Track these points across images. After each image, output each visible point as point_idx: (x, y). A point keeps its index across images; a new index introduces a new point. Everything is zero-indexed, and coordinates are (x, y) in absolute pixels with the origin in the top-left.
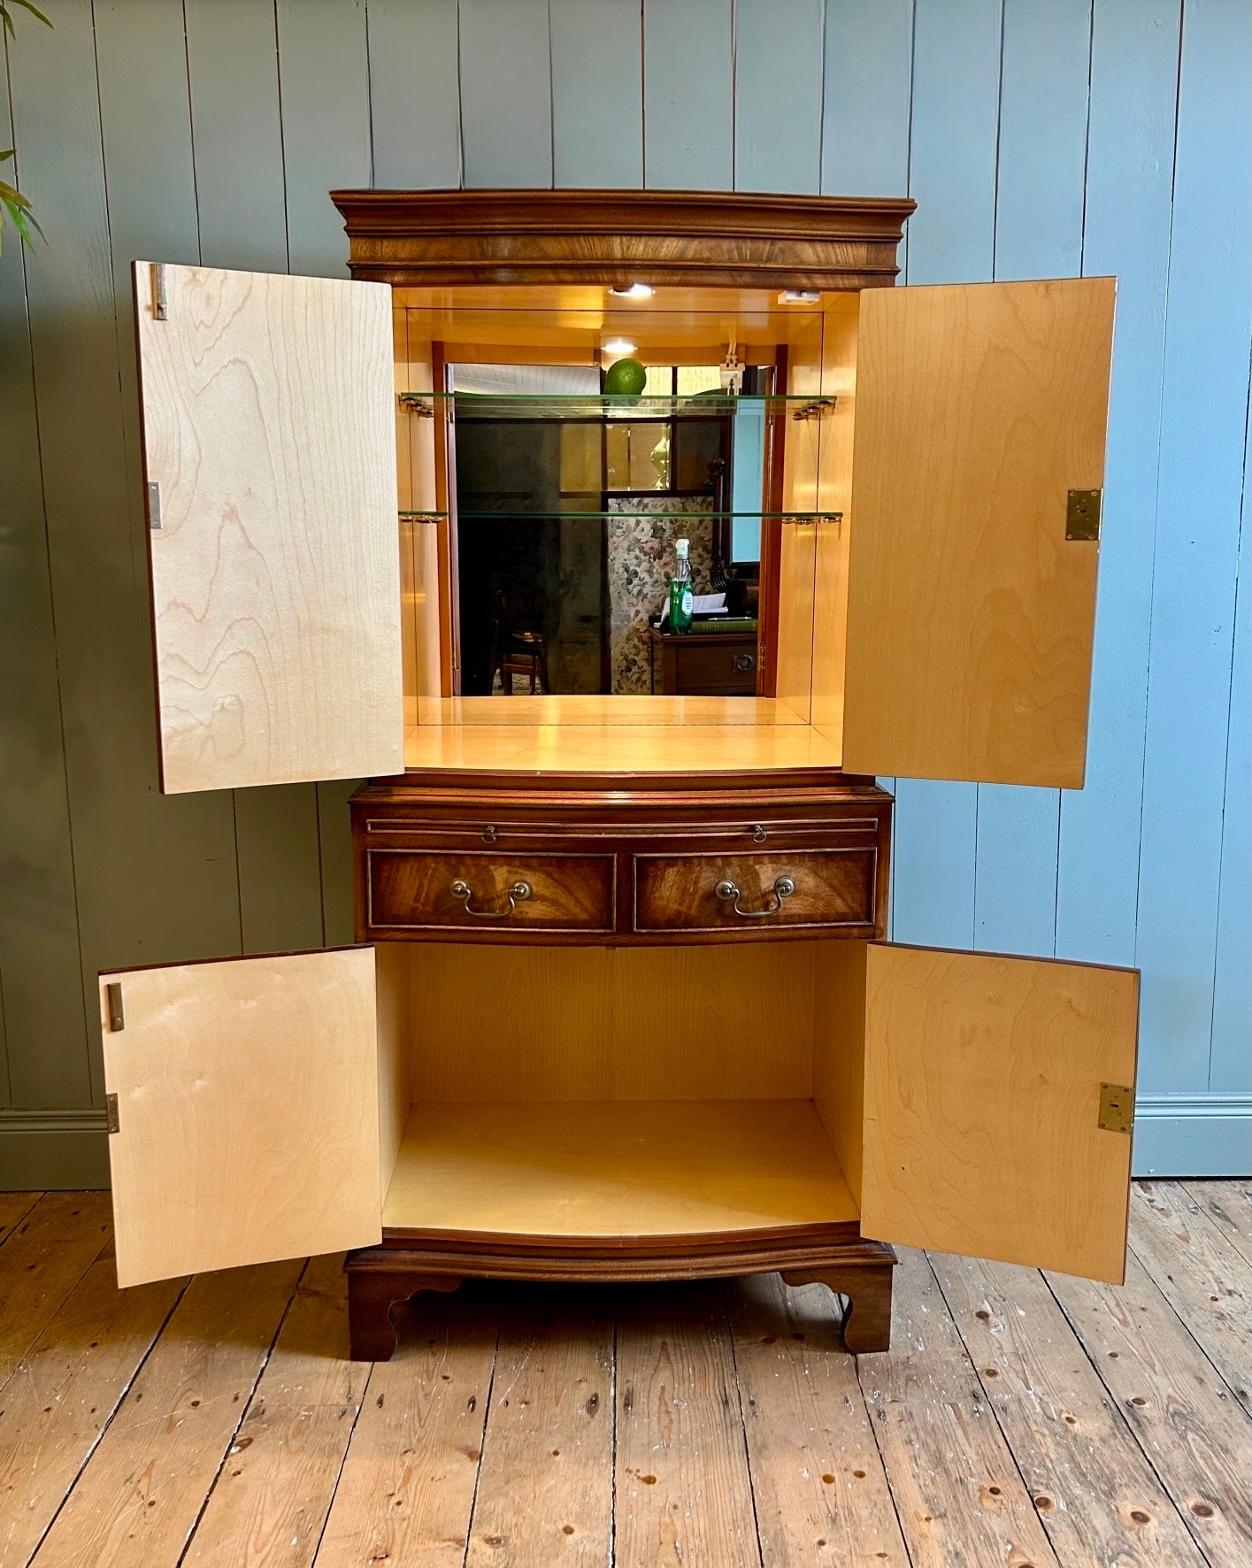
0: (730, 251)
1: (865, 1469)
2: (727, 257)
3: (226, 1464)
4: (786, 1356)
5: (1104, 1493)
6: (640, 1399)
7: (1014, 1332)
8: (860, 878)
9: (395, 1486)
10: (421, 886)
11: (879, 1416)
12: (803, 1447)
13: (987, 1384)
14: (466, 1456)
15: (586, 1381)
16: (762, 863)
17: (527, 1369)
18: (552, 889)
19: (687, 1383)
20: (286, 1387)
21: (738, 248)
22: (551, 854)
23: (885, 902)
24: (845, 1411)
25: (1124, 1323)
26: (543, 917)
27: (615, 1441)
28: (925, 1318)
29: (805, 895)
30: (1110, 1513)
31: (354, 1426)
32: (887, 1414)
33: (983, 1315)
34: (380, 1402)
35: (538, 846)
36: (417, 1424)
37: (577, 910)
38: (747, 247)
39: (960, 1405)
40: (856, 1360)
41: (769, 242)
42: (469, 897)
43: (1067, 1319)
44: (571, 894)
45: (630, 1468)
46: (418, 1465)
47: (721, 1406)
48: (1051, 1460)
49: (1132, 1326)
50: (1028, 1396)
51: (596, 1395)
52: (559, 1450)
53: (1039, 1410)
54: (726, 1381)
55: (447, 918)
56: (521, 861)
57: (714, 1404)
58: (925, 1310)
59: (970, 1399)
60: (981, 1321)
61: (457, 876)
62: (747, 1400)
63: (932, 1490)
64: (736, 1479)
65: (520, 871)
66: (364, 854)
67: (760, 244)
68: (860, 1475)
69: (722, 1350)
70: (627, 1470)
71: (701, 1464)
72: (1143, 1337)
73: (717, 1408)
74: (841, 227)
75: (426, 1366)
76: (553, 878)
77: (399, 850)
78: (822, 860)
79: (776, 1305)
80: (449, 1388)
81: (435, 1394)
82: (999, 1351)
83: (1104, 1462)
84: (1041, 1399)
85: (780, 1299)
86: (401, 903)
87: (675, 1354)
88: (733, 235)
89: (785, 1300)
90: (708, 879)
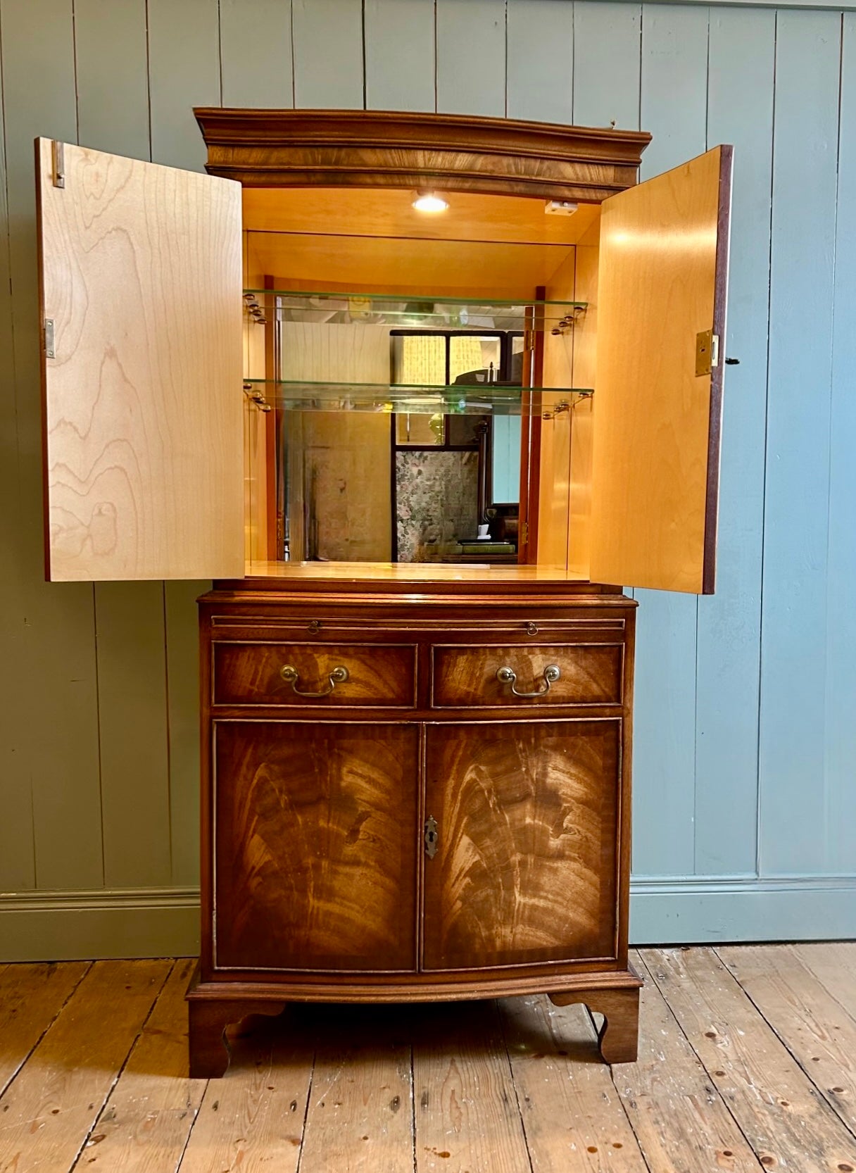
0: (509, 166)
1: (621, 1142)
2: (506, 170)
3: (83, 1154)
4: (553, 1066)
5: (815, 1152)
6: (435, 1101)
7: (736, 1046)
8: (611, 667)
9: (229, 1166)
10: (256, 672)
11: (631, 1105)
12: (571, 1129)
13: (717, 1080)
14: (289, 1143)
15: (389, 1088)
16: (533, 653)
17: (339, 1081)
18: (365, 673)
19: (473, 1088)
20: (134, 1098)
21: (515, 164)
22: (365, 644)
23: (631, 687)
24: (603, 1103)
25: (823, 1038)
26: (357, 696)
27: (414, 1128)
28: (664, 1039)
29: (568, 680)
30: (821, 1167)
31: (193, 1124)
32: (638, 1105)
33: (711, 1035)
34: (216, 1107)
35: (354, 637)
36: (247, 1121)
37: (386, 691)
38: (522, 163)
39: (696, 1097)
40: (611, 1068)
41: (539, 161)
42: (296, 679)
43: (777, 1036)
44: (380, 676)
45: (428, 1147)
46: (247, 1150)
47: (502, 1103)
48: (772, 1132)
49: (829, 1039)
50: (750, 1089)
51: (398, 1098)
52: (368, 1136)
53: (759, 1097)
54: (505, 1085)
55: (277, 699)
56: (340, 651)
57: (496, 1102)
58: (664, 1033)
59: (704, 1092)
60: (710, 1039)
61: (286, 663)
62: (523, 1097)
63: (677, 1155)
64: (516, 1152)
65: (339, 658)
66: (210, 644)
67: (532, 162)
68: (618, 1146)
69: (501, 1065)
70: (425, 1149)
71: (487, 1142)
72: (838, 1047)
73: (499, 1104)
74: (595, 152)
75: (253, 1080)
76: (366, 664)
77: (239, 642)
78: (581, 652)
79: (544, 1032)
80: (273, 1095)
81: (262, 1100)
82: (725, 1059)
83: (814, 1131)
84: (760, 1090)
85: (546, 1029)
86: (239, 687)
87: (462, 1068)
88: (511, 153)
89: (551, 1029)
90: (489, 666)
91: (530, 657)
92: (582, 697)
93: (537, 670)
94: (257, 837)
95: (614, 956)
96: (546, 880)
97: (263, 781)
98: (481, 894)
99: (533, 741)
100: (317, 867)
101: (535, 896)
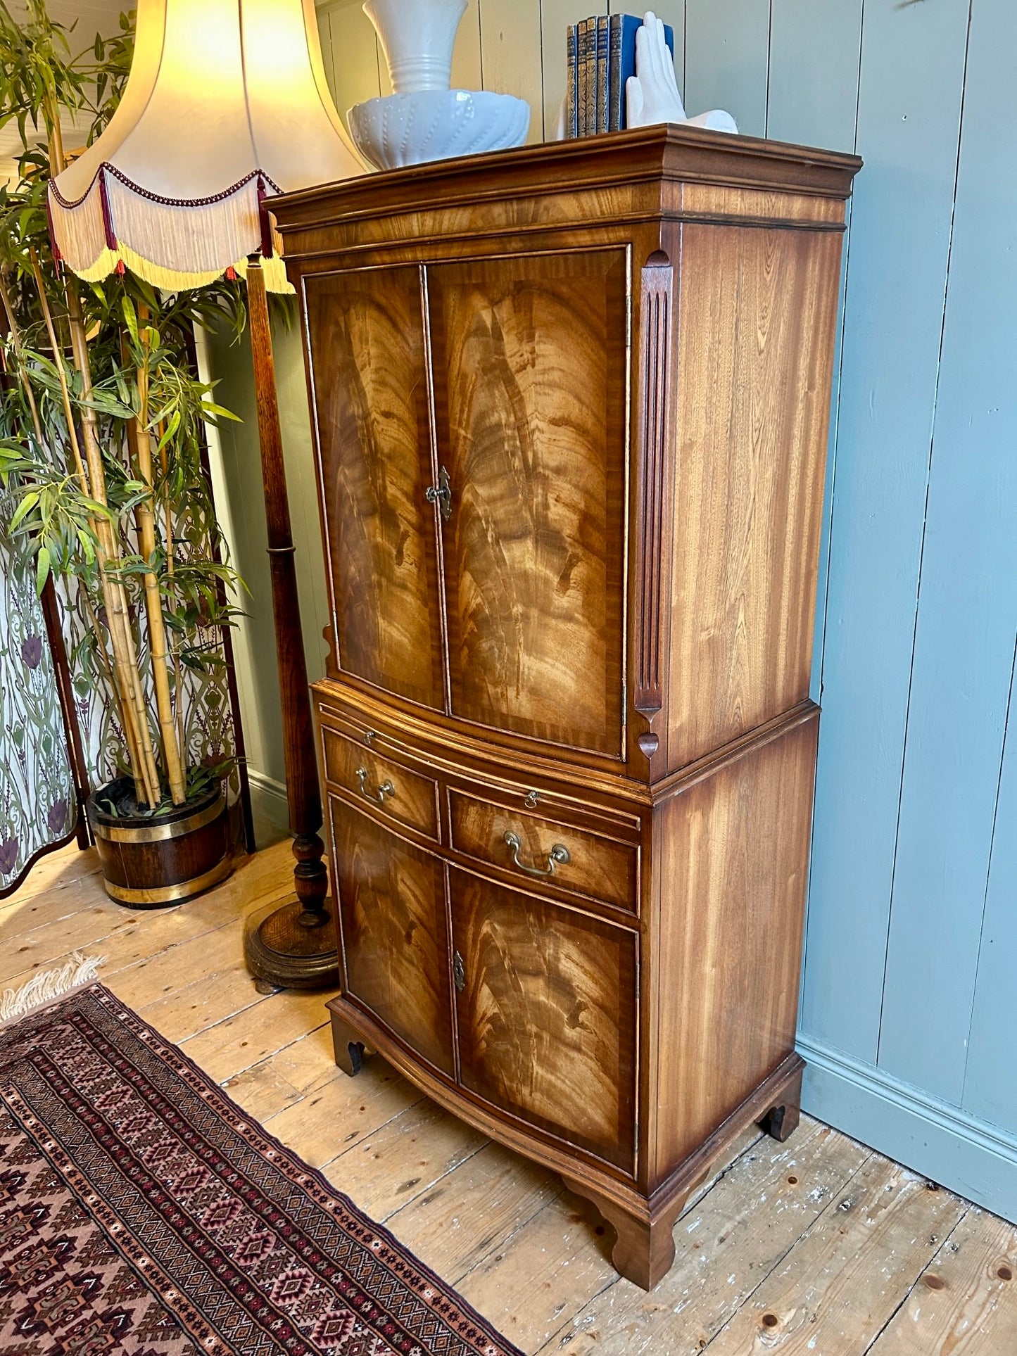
0: (499, 216)
4: (570, 1239)
6: (437, 1204)
8: (625, 869)
11: (565, 1338)
15: (427, 1165)
16: (540, 826)
17: (408, 1133)
18: (405, 794)
19: (480, 1212)
21: (506, 213)
22: (403, 767)
23: (648, 901)
24: (547, 1315)
26: (402, 814)
28: (719, 1286)
29: (579, 867)
32: (571, 1342)
33: (770, 1320)
34: (315, 1102)
35: (394, 757)
37: (419, 817)
38: (514, 209)
40: (615, 1281)
41: (533, 201)
44: (414, 803)
47: (476, 1246)
51: (419, 1181)
54: (505, 1229)
56: (388, 766)
57: (474, 1242)
58: (730, 1279)
61: (361, 762)
62: (500, 1254)
65: (388, 772)
66: (320, 727)
67: (526, 205)
69: (535, 1204)
73: (472, 1245)
75: (364, 1093)
76: (404, 786)
77: (335, 732)
78: (593, 841)
80: (355, 1117)
81: (346, 1116)
86: (339, 770)
87: (502, 1185)
90: (499, 826)
91: (538, 829)
92: (595, 892)
93: (545, 846)
94: (359, 903)
95: (633, 1176)
96: (563, 1064)
98: (503, 1046)
99: (544, 919)
101: (552, 1074)
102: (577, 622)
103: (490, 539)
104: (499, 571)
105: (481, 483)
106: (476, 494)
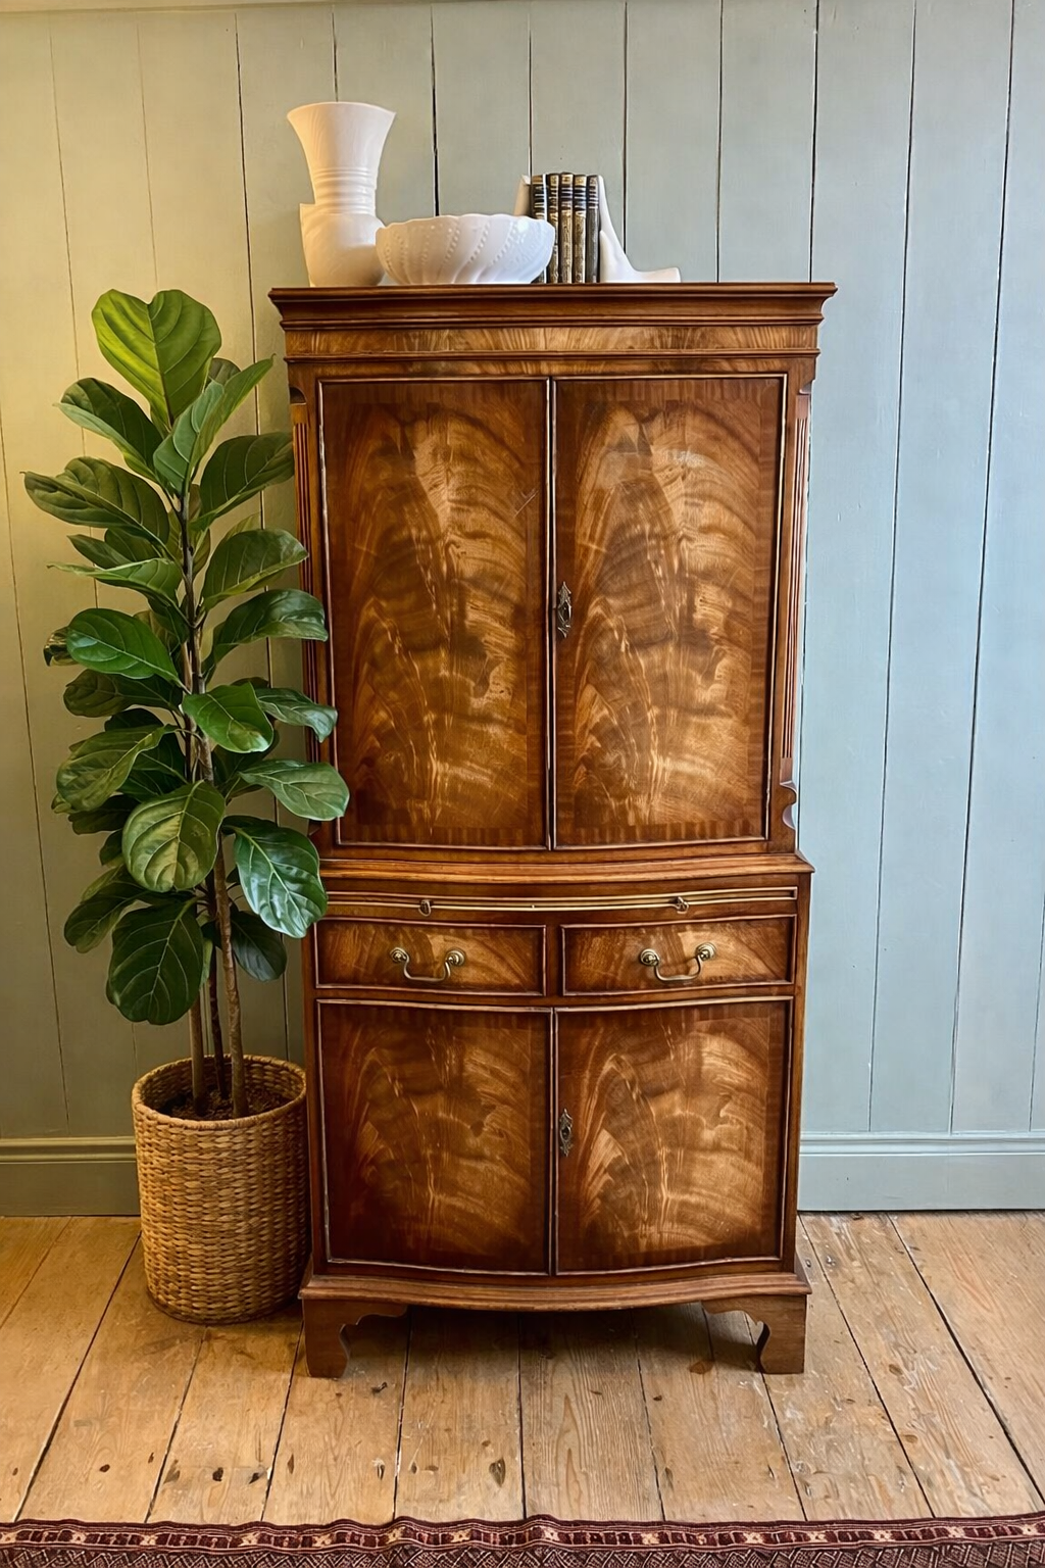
8: (781, 942)
10: (362, 951)
16: (684, 931)
18: (486, 956)
21: (659, 336)
22: (484, 925)
23: (804, 962)
26: (478, 981)
29: (725, 959)
33: (896, 1369)
35: (469, 917)
37: (511, 976)
38: (669, 335)
41: (691, 330)
42: (407, 962)
44: (503, 961)
55: (385, 980)
56: (457, 932)
60: (896, 1376)
61: (396, 943)
65: (455, 939)
76: (487, 946)
77: (343, 919)
78: (743, 927)
86: (345, 965)
90: (632, 946)
91: (680, 934)
92: (741, 975)
93: (688, 950)
94: (369, 1124)
95: (778, 1256)
96: (698, 1175)
97: (373, 1066)
98: (623, 1193)
99: (683, 1025)
100: (437, 1159)
101: (686, 1192)
102: (722, 714)
103: (623, 649)
104: (632, 679)
105: (617, 595)
106: (607, 608)
